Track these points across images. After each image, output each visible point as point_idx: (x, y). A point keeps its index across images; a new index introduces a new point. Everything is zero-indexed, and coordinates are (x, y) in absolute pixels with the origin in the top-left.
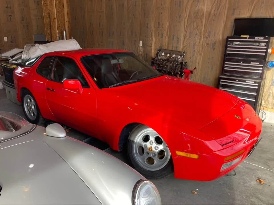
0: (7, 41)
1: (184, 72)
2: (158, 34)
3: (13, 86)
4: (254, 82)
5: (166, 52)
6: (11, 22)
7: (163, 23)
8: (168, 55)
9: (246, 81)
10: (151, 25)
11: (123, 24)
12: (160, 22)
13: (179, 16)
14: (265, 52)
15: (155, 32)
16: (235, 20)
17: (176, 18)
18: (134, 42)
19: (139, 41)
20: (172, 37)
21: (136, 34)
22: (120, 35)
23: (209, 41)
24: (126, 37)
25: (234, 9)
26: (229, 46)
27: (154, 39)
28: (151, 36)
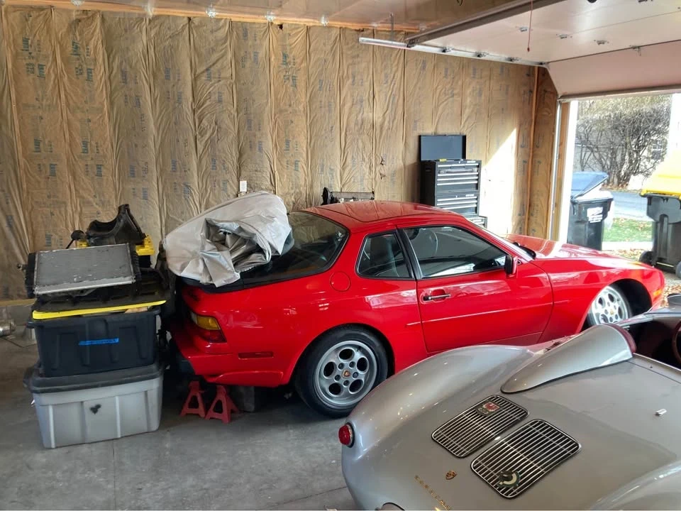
2: (287, 164)
7: (296, 142)
10: (268, 145)
11: (181, 143)
12: (290, 139)
13: (330, 129)
14: (477, 180)
15: (278, 159)
16: (420, 137)
17: (323, 132)
18: (221, 185)
19: (236, 181)
20: (318, 169)
21: (226, 165)
22: (174, 170)
23: (385, 170)
24: (195, 175)
25: (415, 122)
26: (439, 175)
27: (276, 173)
28: (270, 169)
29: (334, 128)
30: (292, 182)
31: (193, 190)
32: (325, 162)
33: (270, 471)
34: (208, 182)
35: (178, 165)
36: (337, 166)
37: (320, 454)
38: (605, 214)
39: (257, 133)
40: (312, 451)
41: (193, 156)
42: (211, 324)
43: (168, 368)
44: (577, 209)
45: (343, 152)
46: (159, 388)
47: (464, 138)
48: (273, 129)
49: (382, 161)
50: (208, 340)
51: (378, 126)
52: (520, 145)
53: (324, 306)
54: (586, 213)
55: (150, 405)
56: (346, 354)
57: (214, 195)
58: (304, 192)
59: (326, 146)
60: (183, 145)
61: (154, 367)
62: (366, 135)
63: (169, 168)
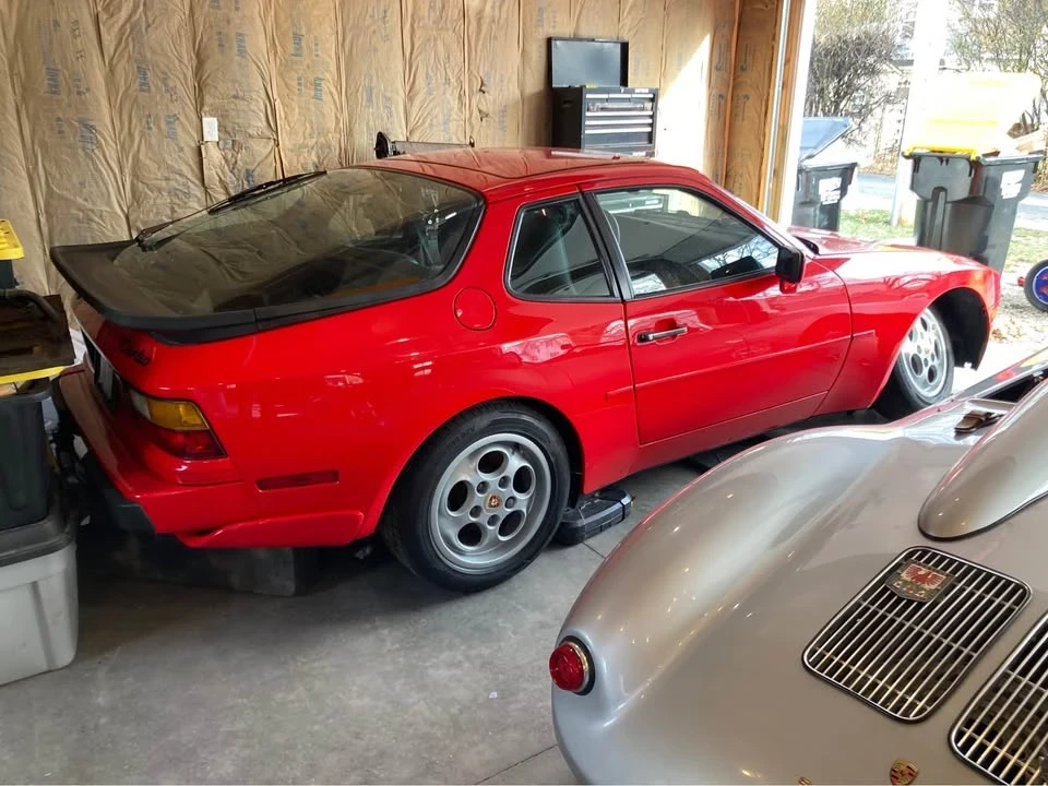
2: (300, 84)
7: (315, 39)
9: (644, 201)
10: (258, 43)
11: (65, 30)
12: (304, 32)
13: (382, 14)
14: (651, 125)
15: (280, 74)
16: (549, 41)
17: (368, 21)
18: (163, 126)
19: (194, 117)
20: (362, 96)
21: (171, 84)
22: (54, 89)
23: (488, 103)
24: (104, 103)
25: (541, 10)
26: (588, 114)
27: (278, 105)
28: (263, 95)
29: (388, 15)
30: (311, 121)
31: (101, 134)
32: (374, 84)
33: (357, 736)
34: (134, 121)
35: (61, 78)
36: (397, 93)
37: (459, 681)
38: (843, 190)
39: (233, 14)
40: (442, 674)
41: (95, 60)
42: (185, 416)
43: (86, 521)
44: (804, 180)
45: (409, 64)
46: (66, 572)
47: (625, 47)
48: (266, 10)
49: (482, 84)
50: (181, 454)
51: (472, 14)
52: (715, 67)
53: (424, 368)
54: (817, 187)
55: (48, 612)
56: (492, 463)
57: (150, 146)
58: (334, 143)
59: (376, 50)
60: (68, 32)
61: (48, 525)
62: (450, 32)
63: (42, 84)
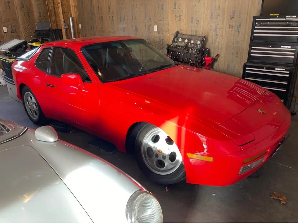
0: (7, 31)
1: (204, 60)
2: (175, 17)
3: (13, 82)
4: (284, 70)
5: (184, 37)
6: (10, 9)
7: (180, 3)
8: (186, 41)
9: (275, 68)
15: (171, 14)
18: (148, 27)
20: (190, 20)
21: (150, 17)
23: (233, 22)
26: (256, 27)
27: (170, 22)
30: (178, 27)
32: (194, 16)
36: (201, 19)
60: (135, 7)
